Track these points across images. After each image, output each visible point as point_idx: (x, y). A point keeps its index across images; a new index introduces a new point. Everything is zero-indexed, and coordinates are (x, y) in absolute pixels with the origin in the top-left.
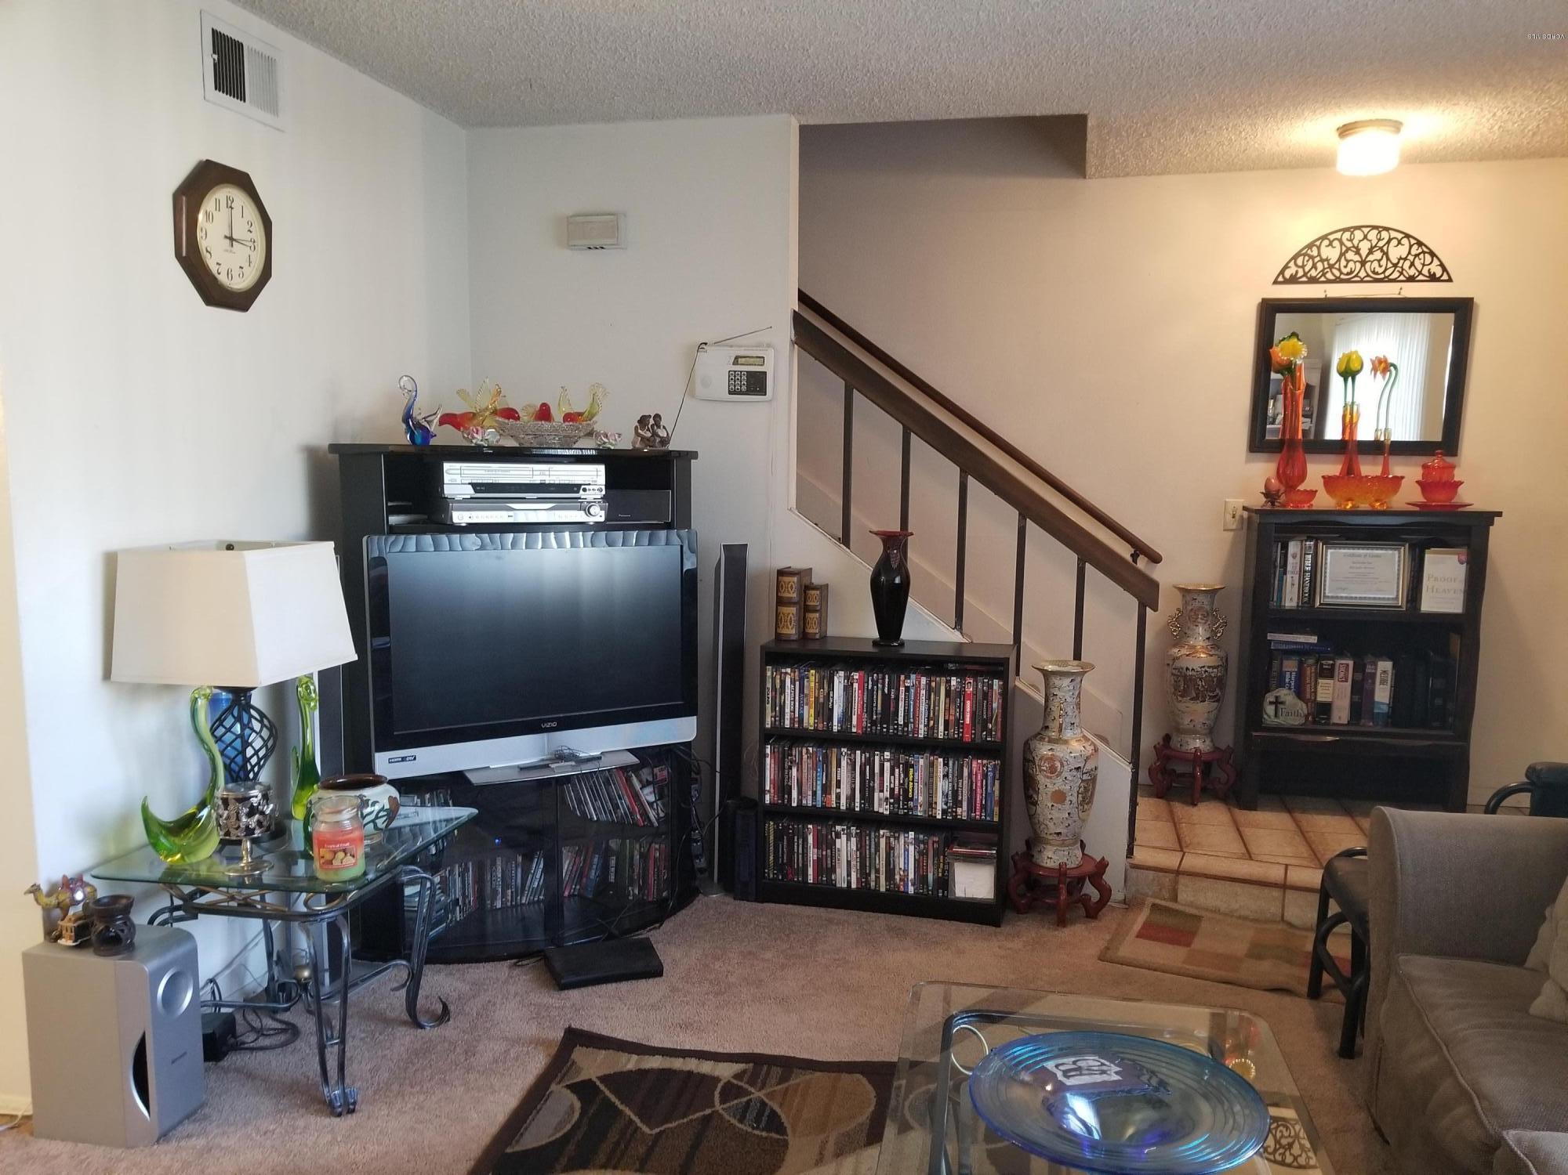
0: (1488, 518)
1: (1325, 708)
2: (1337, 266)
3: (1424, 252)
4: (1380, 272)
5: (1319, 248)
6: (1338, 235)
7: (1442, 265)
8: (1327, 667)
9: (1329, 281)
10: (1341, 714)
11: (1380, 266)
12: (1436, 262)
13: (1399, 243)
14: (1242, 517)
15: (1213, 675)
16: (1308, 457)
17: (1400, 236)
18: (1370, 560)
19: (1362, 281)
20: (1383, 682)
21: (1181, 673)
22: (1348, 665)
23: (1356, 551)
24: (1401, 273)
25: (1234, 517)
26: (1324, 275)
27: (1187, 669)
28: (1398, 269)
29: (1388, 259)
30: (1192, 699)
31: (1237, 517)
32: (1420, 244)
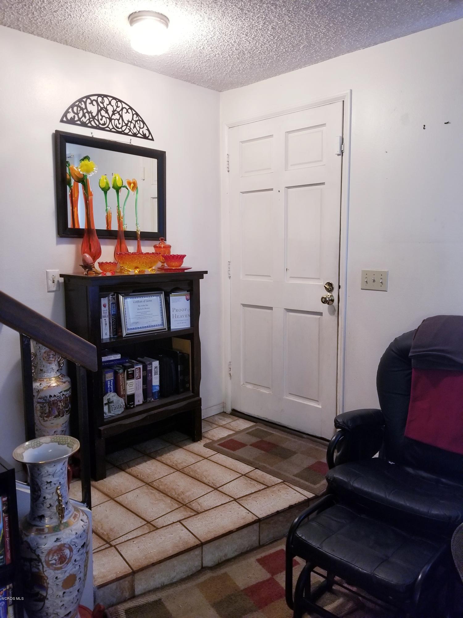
0: (200, 275)
1: (131, 398)
2: (96, 118)
3: (139, 120)
4: (119, 127)
5: (85, 103)
6: (95, 98)
7: (148, 130)
8: (131, 372)
9: (92, 127)
10: (139, 399)
11: (119, 124)
12: (145, 127)
13: (127, 111)
14: (58, 281)
15: (67, 396)
16: (101, 241)
17: (127, 107)
18: (147, 303)
19: (110, 131)
20: (155, 374)
21: (45, 400)
22: (140, 368)
23: (139, 299)
24: (130, 131)
25: (53, 282)
26: (90, 122)
27: (51, 396)
28: (128, 127)
29: (123, 120)
30: (55, 417)
31: (56, 282)
32: (137, 115)
